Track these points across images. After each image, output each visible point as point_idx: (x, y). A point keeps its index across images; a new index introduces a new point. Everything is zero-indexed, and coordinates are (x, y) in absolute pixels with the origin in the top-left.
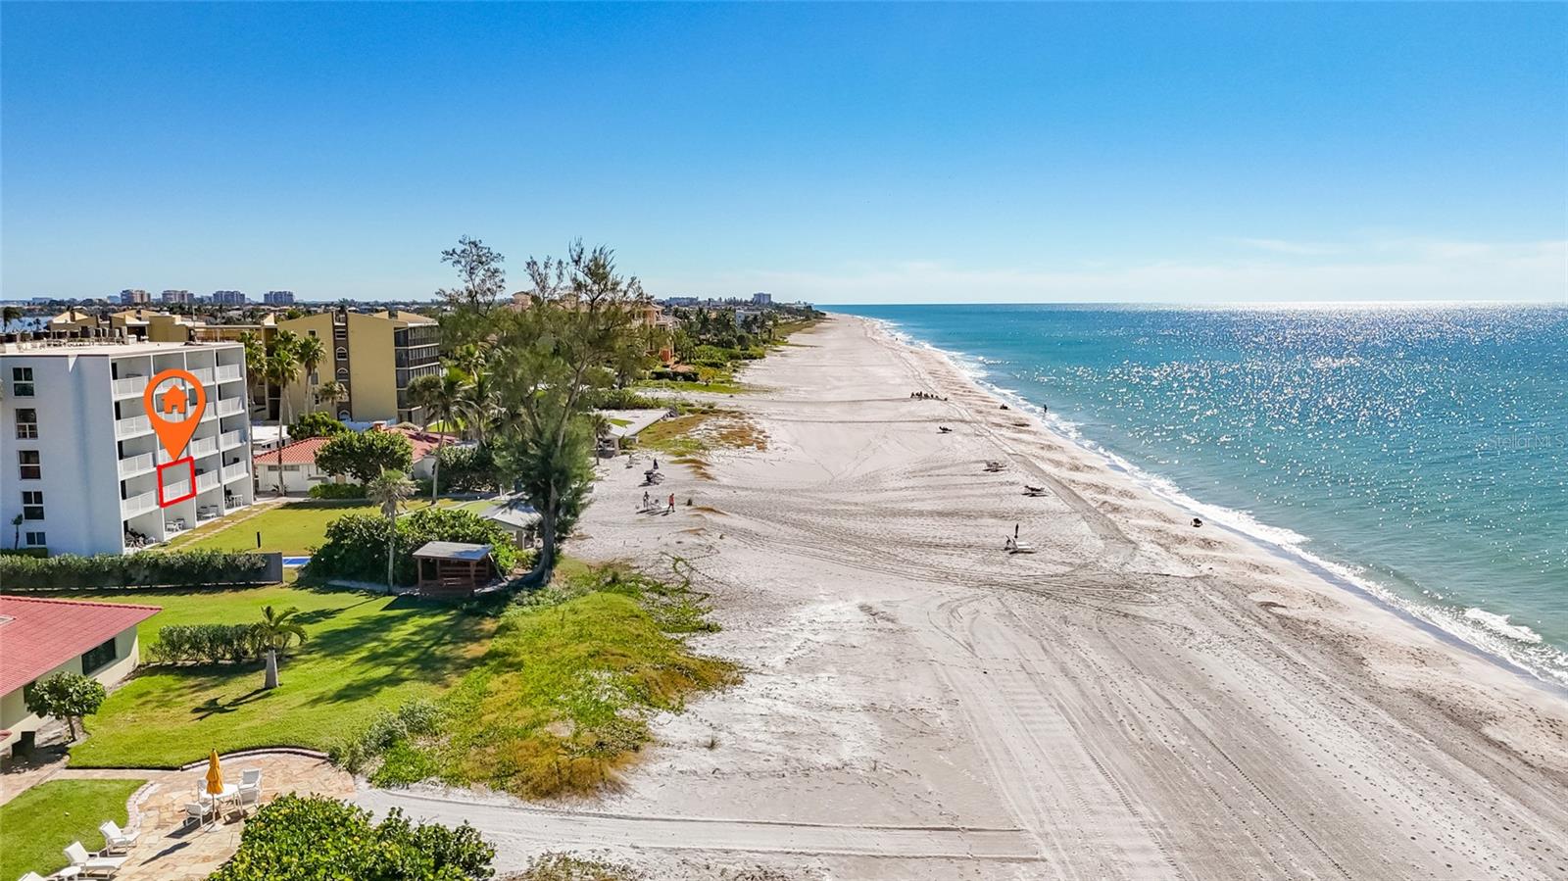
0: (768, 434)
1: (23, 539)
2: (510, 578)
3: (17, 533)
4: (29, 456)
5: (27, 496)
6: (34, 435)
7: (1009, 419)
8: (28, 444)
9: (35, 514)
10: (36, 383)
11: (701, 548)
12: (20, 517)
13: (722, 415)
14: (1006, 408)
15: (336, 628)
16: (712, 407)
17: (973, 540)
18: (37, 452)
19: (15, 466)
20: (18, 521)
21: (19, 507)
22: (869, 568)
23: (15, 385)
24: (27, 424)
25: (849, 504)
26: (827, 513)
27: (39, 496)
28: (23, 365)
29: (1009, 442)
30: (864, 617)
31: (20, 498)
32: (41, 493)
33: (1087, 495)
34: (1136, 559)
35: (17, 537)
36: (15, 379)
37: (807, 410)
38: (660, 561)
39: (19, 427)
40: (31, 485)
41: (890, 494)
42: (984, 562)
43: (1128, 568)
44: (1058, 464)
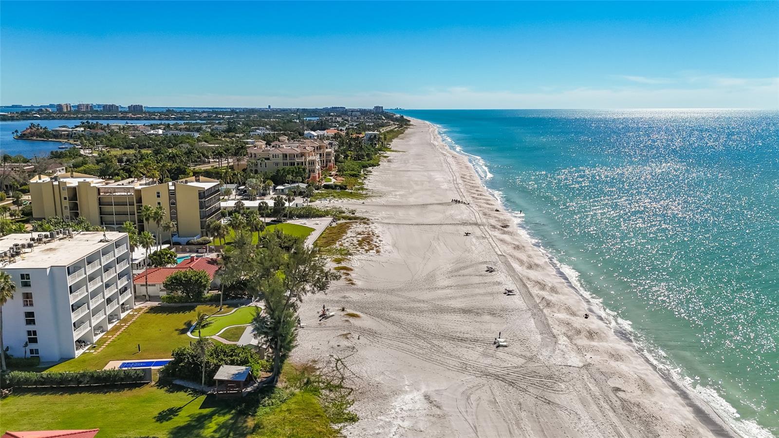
0: (381, 239)
1: (28, 352)
2: (259, 380)
3: (26, 351)
4: (31, 314)
5: (29, 333)
6: (32, 305)
7: (499, 221)
8: (29, 309)
9: (34, 340)
10: (32, 281)
11: (348, 349)
12: (26, 343)
13: (358, 221)
14: (498, 211)
15: (179, 425)
16: (353, 214)
17: (479, 335)
18: (33, 312)
19: (23, 319)
20: (26, 345)
21: (26, 338)
22: (430, 360)
23: (22, 282)
24: (28, 300)
25: (419, 301)
26: (410, 311)
27: (35, 333)
28: (25, 273)
29: (499, 243)
30: (427, 405)
31: (26, 334)
32: (36, 331)
33: (535, 291)
34: (556, 353)
35: (26, 353)
36: (22, 279)
37: (401, 213)
38: (329, 362)
39: (24, 301)
40: (31, 328)
41: (440, 293)
42: (485, 355)
43: (552, 361)
44: (521, 262)
